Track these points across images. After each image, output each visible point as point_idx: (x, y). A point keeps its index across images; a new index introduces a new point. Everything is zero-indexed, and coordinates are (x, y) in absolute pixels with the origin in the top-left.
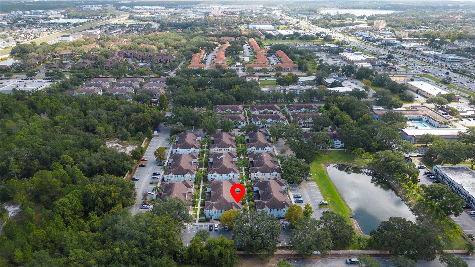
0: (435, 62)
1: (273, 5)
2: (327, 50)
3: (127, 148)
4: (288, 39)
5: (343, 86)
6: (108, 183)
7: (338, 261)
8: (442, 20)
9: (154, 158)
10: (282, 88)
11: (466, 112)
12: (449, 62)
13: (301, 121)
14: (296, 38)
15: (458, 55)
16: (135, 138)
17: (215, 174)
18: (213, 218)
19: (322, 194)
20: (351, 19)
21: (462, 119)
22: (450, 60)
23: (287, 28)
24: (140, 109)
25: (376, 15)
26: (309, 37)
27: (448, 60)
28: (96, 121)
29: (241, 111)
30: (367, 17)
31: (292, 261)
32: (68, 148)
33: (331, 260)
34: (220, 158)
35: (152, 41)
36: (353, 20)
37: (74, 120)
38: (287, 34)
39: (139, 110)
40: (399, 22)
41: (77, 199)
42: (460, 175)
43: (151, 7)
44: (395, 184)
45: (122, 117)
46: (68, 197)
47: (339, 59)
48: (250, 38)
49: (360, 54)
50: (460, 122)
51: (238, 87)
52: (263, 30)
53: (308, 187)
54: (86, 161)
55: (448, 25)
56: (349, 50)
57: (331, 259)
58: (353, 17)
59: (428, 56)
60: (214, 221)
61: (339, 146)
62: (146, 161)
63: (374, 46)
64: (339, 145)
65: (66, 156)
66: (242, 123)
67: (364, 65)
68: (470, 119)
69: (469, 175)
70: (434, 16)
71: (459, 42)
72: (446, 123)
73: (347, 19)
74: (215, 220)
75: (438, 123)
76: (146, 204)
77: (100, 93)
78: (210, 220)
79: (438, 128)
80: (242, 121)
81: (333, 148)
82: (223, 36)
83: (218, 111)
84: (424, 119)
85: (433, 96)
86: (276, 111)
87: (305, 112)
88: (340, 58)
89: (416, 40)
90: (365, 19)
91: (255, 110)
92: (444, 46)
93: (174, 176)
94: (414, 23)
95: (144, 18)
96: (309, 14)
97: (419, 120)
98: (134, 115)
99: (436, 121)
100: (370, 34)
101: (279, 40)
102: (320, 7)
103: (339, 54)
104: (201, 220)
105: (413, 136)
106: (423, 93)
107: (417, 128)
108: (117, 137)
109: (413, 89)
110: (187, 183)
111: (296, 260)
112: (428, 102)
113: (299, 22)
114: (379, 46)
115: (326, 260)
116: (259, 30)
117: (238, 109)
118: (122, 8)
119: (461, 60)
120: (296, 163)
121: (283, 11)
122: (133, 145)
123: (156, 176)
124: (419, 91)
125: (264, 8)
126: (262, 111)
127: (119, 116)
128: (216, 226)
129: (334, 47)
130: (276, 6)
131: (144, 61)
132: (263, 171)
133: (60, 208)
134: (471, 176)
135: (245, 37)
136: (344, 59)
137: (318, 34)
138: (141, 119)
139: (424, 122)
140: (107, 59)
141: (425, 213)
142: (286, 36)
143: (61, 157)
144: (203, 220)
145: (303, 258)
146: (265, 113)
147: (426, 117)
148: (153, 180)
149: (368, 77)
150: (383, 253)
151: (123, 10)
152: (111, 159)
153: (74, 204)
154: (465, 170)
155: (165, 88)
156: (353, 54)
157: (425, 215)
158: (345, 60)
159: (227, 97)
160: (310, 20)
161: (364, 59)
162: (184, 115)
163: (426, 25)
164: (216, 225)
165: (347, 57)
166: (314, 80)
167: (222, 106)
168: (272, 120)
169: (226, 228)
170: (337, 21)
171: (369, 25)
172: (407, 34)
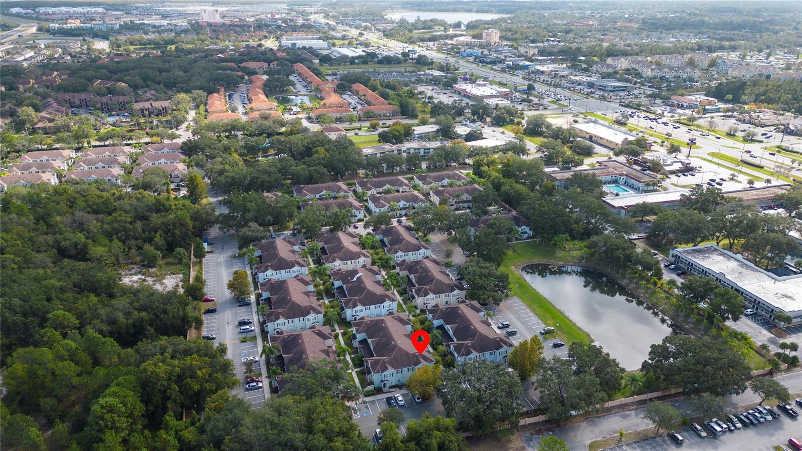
0: (592, 93)
1: (305, 5)
2: (431, 80)
3: (164, 281)
4: (359, 64)
5: (484, 138)
6: (180, 353)
7: (611, 419)
8: (573, 28)
9: (227, 294)
10: (395, 147)
11: (672, 165)
12: (611, 91)
13: (451, 200)
14: (371, 61)
15: (619, 81)
16: (170, 260)
17: (359, 307)
18: (388, 386)
19: (537, 315)
20: (442, 28)
21: (670, 176)
22: (612, 89)
23: (349, 44)
24: (163, 205)
25: (477, 21)
26: (392, 60)
27: (610, 89)
28: (81, 237)
29: (346, 192)
30: (464, 25)
31: (544, 433)
32: (53, 295)
33: (600, 420)
34: (355, 279)
35: (115, 73)
36: (446, 30)
37: (31, 239)
38: (354, 54)
39: (162, 207)
40: (516, 33)
41: (132, 393)
42: (711, 260)
43: (75, 9)
44: (629, 285)
45: (131, 223)
46: (115, 394)
47: (455, 95)
48: (295, 63)
49: (485, 85)
50: (668, 180)
51: (321, 150)
52: (310, 47)
53: (511, 307)
54: (104, 317)
55: (584, 35)
56: (465, 79)
57: (599, 417)
58: (442, 24)
59: (579, 84)
60: (391, 390)
61: (525, 236)
62: (213, 300)
63: (496, 70)
64: (526, 233)
65: (59, 312)
66: (357, 213)
67: (499, 102)
68: (680, 174)
69: (721, 257)
70: (560, 22)
71: (614, 60)
72: (654, 184)
73: (436, 27)
74: (391, 387)
75: (643, 184)
76: (253, 381)
77: (54, 181)
78: (385, 390)
79: (645, 192)
80: (357, 209)
81: (517, 239)
82: (246, 61)
83: (306, 195)
84: (622, 180)
85: (617, 144)
86: (404, 187)
87: (451, 185)
88: (455, 93)
89: (550, 60)
90: (463, 27)
91: (370, 189)
92: (595, 68)
93: (286, 321)
94: (538, 34)
95: (71, 29)
96: (373, 20)
97: (614, 182)
98: (155, 218)
99: (640, 182)
100: (482, 52)
101: (345, 65)
102: (384, 9)
103: (452, 87)
104: (367, 392)
105: (622, 207)
106: (600, 141)
107: (617, 195)
108: (132, 263)
109: (584, 135)
110: (320, 331)
111: (549, 430)
112: (616, 154)
113: (363, 34)
114: (503, 71)
115: (593, 421)
116: (304, 48)
117: (339, 189)
118: (14, 10)
119: (626, 87)
120: (487, 271)
121: (327, 16)
122: (174, 274)
123: (248, 327)
124: (594, 138)
125: (292, 10)
126: (381, 190)
127: (125, 222)
128: (400, 398)
129: (438, 74)
130: (311, 6)
131: (114, 113)
132: (437, 292)
133: (107, 416)
134: (725, 259)
135: (287, 62)
136: (462, 94)
137: (405, 54)
138: (174, 224)
139: (622, 185)
140: (38, 114)
141: (690, 323)
142: (353, 58)
143: (50, 315)
144: (372, 391)
145: (558, 425)
146: (388, 192)
147: (624, 177)
148: (244, 335)
149: (512, 120)
150: (667, 393)
151: (18, 15)
152: (157, 307)
153: (129, 405)
154: (713, 251)
155: (184, 162)
156: (474, 85)
157: (691, 325)
158: (464, 96)
159: (314, 170)
160: (379, 30)
161: (494, 93)
162: (256, 208)
163: (555, 36)
164: (399, 396)
165: (468, 90)
166: (438, 131)
167: (310, 186)
168: (405, 203)
169: (418, 399)
170: (421, 31)
171: (474, 37)
172: (536, 51)
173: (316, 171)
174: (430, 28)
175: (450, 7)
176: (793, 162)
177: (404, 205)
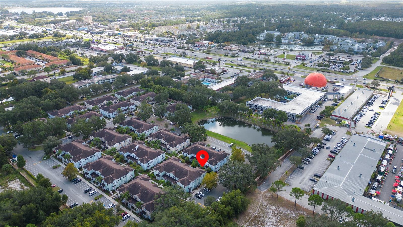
0: (160, 44)
2: (74, 45)
4: (18, 39)
8: (125, 14)
10: (89, 81)
11: (218, 70)
12: (167, 42)
14: (25, 37)
15: (167, 37)
17: (151, 161)
18: (191, 190)
20: (53, 17)
21: (220, 75)
22: (167, 41)
26: (38, 36)
31: (262, 184)
34: (136, 149)
36: (55, 17)
38: (10, 34)
40: (99, 17)
44: (241, 120)
47: (94, 51)
49: (107, 44)
50: (221, 77)
55: (134, 17)
56: (93, 43)
58: (50, 14)
70: (116, 11)
71: (158, 28)
72: (219, 79)
73: (49, 16)
74: (193, 190)
75: (215, 80)
78: (190, 192)
79: (217, 83)
87: (139, 94)
90: (65, 15)
93: (118, 180)
100: (89, 28)
102: (4, 7)
103: (90, 47)
107: (208, 86)
109: (174, 63)
111: (263, 182)
117: (79, 108)
119: (172, 40)
122: (12, 181)
124: (179, 64)
129: (75, 41)
132: (180, 143)
136: (97, 50)
137: (44, 32)
142: (11, 36)
145: (264, 179)
146: (109, 104)
147: (206, 78)
148: (94, 196)
156: (101, 45)
158: (100, 51)
160: (12, 19)
161: (115, 48)
164: (200, 192)
165: (100, 48)
166: (105, 70)
168: (123, 108)
169: (208, 190)
170: (40, 18)
171: (77, 20)
172: (118, 26)
173: (59, 101)
174: (44, 16)
175: (46, 4)
176: (255, 62)
177: (123, 109)
